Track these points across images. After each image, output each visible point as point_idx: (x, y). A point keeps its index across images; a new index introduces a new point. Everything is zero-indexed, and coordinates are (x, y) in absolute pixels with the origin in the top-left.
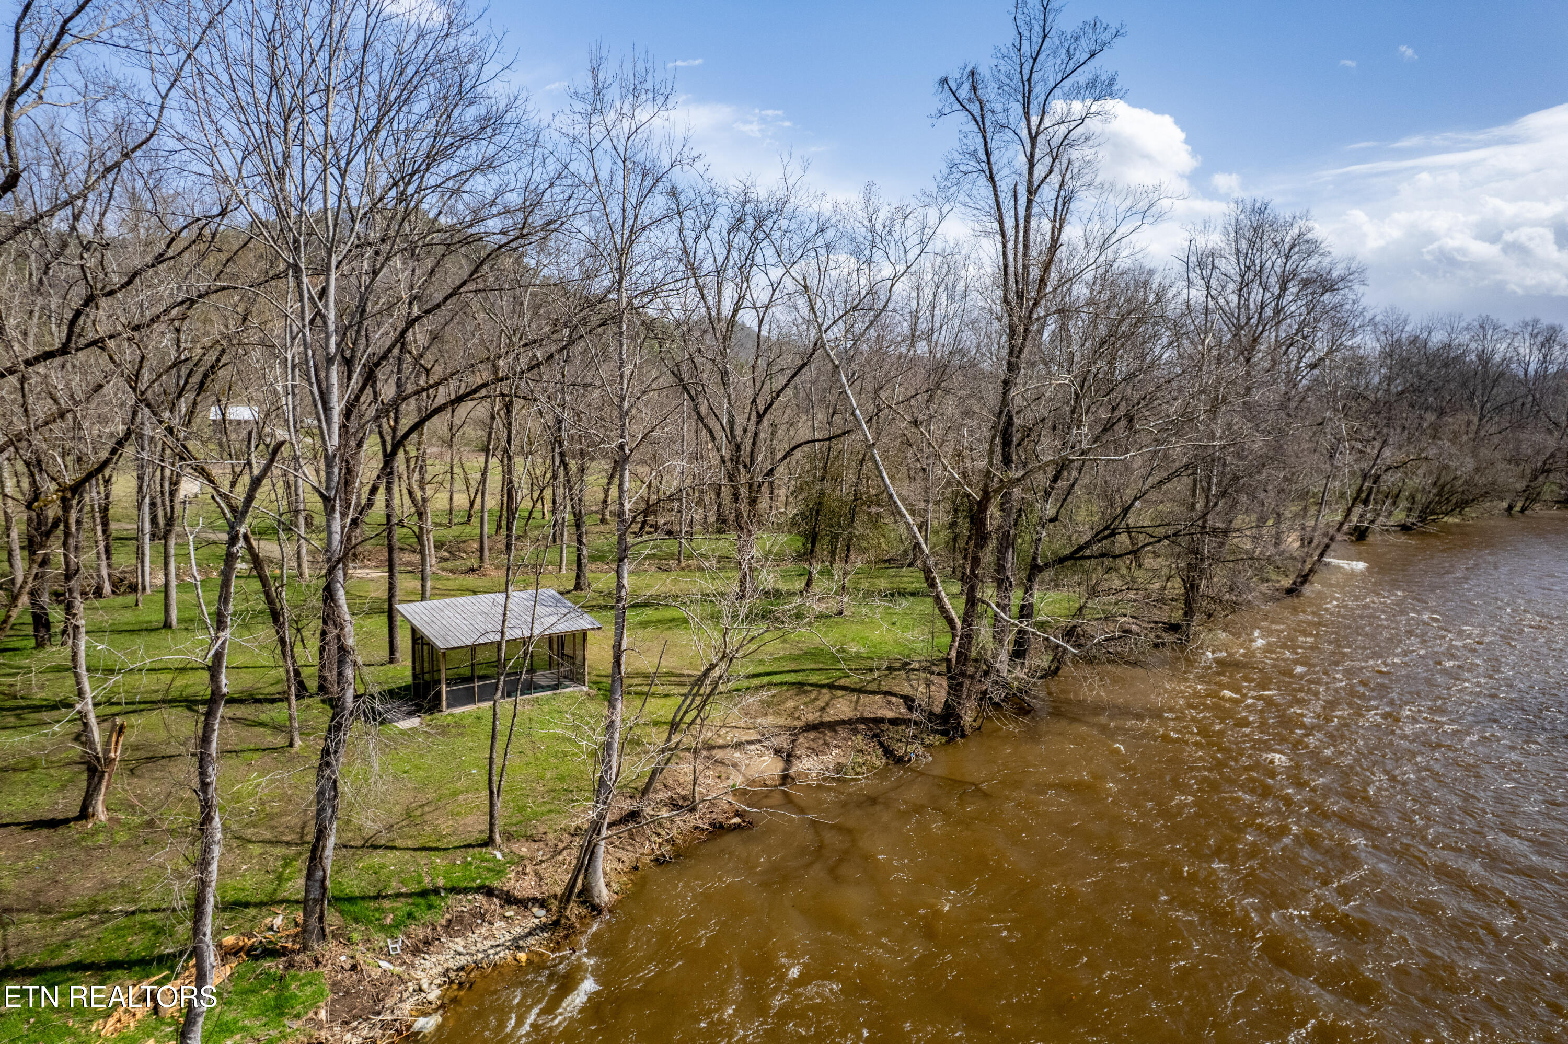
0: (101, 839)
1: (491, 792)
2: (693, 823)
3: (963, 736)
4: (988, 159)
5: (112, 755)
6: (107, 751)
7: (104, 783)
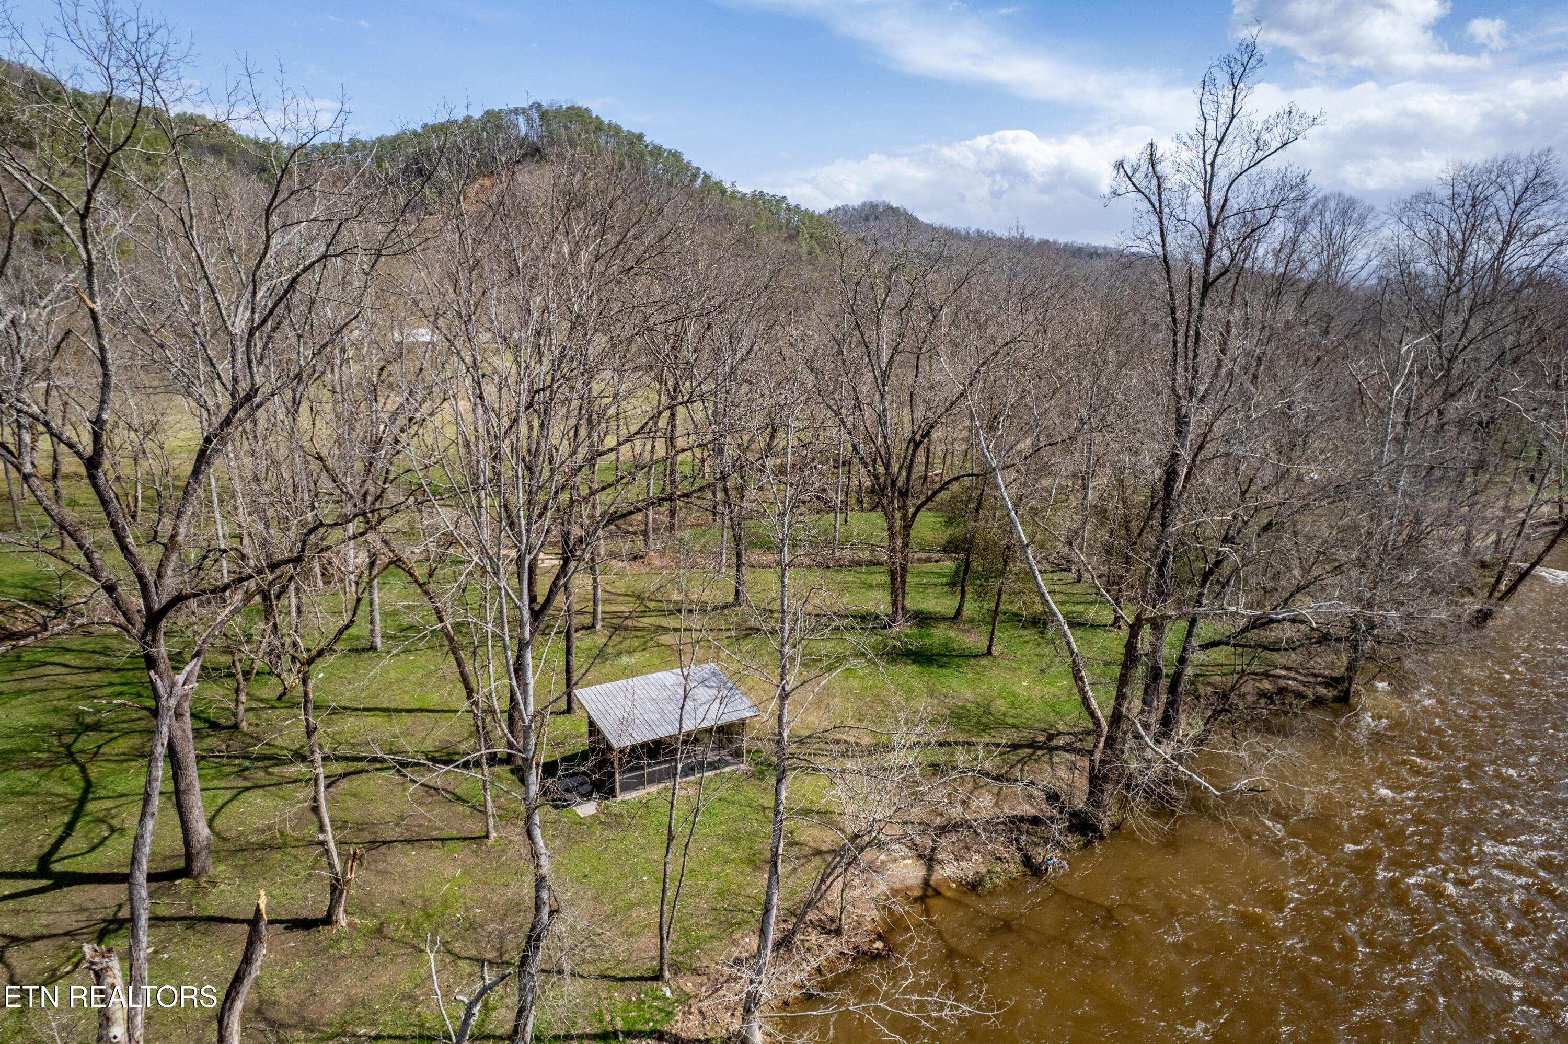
0: (344, 947)
1: (662, 938)
2: (839, 947)
3: (1102, 837)
4: (1163, 241)
5: (349, 877)
6: (345, 873)
7: (344, 898)
